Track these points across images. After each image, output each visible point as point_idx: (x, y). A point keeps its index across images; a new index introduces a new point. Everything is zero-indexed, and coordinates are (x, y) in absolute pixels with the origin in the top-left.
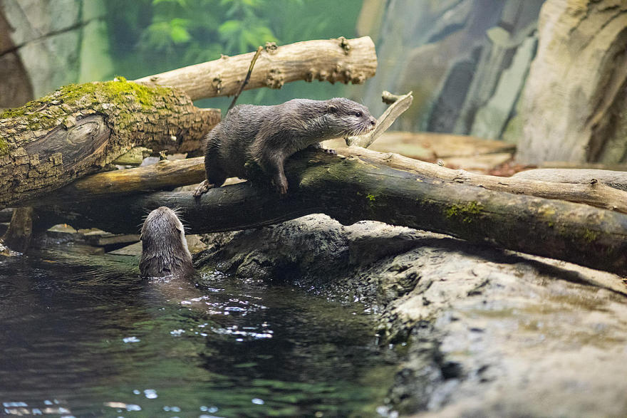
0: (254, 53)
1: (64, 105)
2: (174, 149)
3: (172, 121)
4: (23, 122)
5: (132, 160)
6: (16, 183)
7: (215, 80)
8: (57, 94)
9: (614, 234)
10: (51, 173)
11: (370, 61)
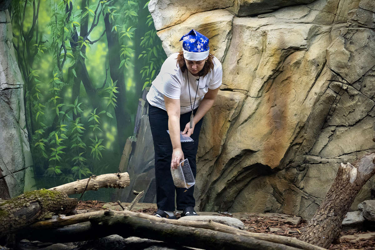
0: (89, 179)
1: (26, 199)
2: (62, 212)
3: (62, 203)
4: (13, 205)
5: (49, 217)
6: (11, 226)
7: (75, 188)
8: (23, 195)
9: (220, 239)
10: (22, 222)
11: (128, 181)
